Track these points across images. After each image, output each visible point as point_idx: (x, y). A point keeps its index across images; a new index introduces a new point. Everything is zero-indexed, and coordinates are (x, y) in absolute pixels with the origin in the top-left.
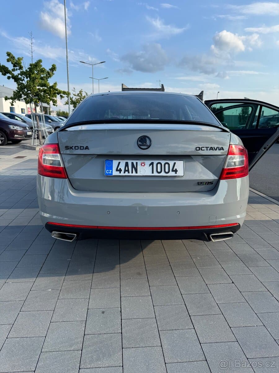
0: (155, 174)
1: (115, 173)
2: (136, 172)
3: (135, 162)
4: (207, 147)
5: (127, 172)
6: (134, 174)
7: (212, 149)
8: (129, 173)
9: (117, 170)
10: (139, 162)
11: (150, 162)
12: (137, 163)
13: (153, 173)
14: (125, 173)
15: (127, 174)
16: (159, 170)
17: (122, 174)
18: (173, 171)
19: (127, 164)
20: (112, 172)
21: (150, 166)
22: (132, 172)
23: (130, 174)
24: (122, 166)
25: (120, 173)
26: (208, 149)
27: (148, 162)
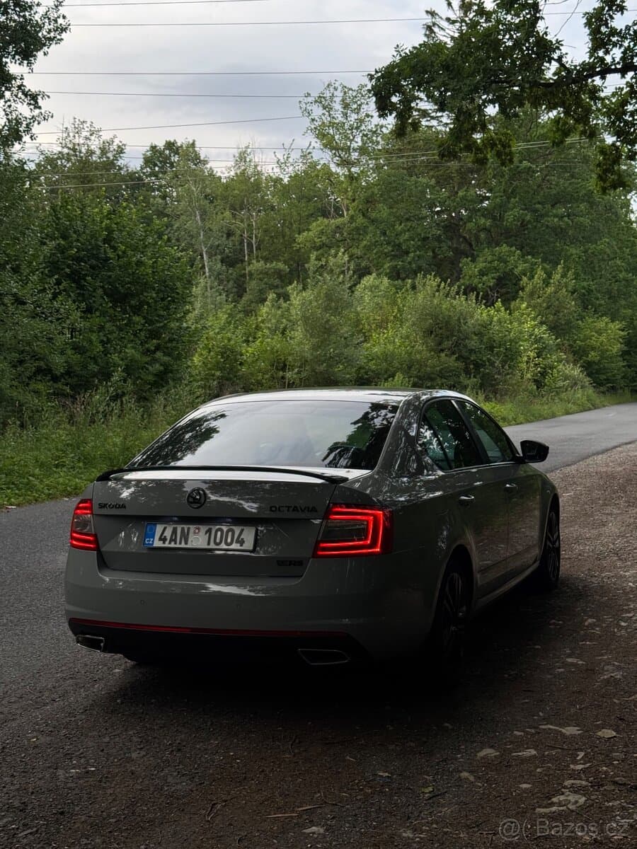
0: (212, 546)
1: (157, 544)
2: (186, 543)
3: (186, 527)
4: (289, 507)
5: (173, 543)
6: (183, 545)
7: (295, 509)
8: (176, 543)
9: (160, 539)
10: (192, 527)
11: (206, 528)
12: (189, 529)
13: (209, 544)
14: (170, 543)
15: (173, 545)
16: (218, 541)
17: (167, 545)
18: (237, 542)
19: (175, 531)
20: (153, 541)
21: (206, 533)
22: (180, 543)
23: (178, 546)
24: (168, 534)
25: (164, 543)
26: (291, 509)
27: (204, 528)
